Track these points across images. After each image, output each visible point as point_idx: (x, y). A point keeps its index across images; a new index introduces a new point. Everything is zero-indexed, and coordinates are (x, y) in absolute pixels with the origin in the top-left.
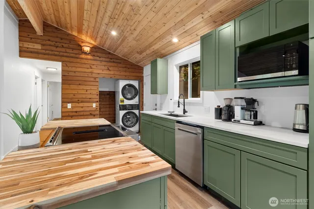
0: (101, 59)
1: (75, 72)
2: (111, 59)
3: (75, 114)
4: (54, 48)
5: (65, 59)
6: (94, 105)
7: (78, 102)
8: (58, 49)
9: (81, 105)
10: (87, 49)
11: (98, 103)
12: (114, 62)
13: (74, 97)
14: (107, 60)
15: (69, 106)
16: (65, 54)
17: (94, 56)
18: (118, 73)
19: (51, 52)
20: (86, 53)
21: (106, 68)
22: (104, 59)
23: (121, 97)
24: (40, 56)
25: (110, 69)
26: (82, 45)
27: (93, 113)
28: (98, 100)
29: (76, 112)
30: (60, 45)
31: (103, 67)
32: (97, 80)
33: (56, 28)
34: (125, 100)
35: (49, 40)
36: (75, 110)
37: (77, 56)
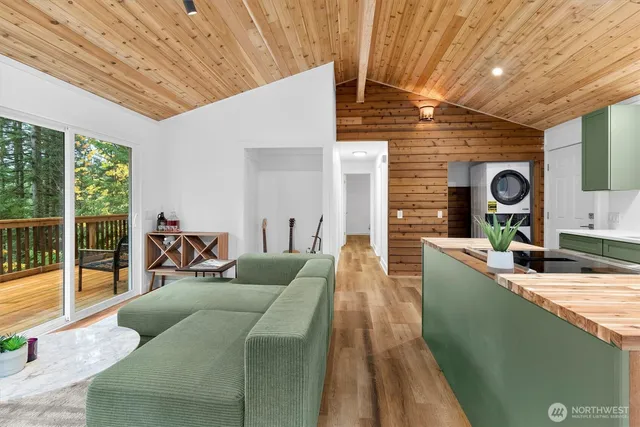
0: (452, 126)
1: (408, 156)
2: (471, 123)
3: (408, 228)
4: (378, 120)
5: (394, 135)
6: (440, 214)
7: (414, 208)
8: (385, 120)
9: (418, 213)
10: (428, 112)
11: (446, 211)
12: (476, 128)
13: (408, 199)
14: (465, 125)
15: (400, 214)
16: (394, 127)
17: (440, 122)
18: (485, 149)
19: (373, 127)
20: (425, 120)
21: (462, 142)
22: (458, 126)
23: (490, 198)
24: (362, 135)
25: (469, 142)
26: (420, 105)
27: (438, 228)
28: (446, 204)
29: (410, 225)
30: (386, 112)
31: (456, 142)
32: (444, 166)
33: (382, 85)
34: (499, 204)
35: (372, 108)
36: (408, 222)
37: (412, 126)
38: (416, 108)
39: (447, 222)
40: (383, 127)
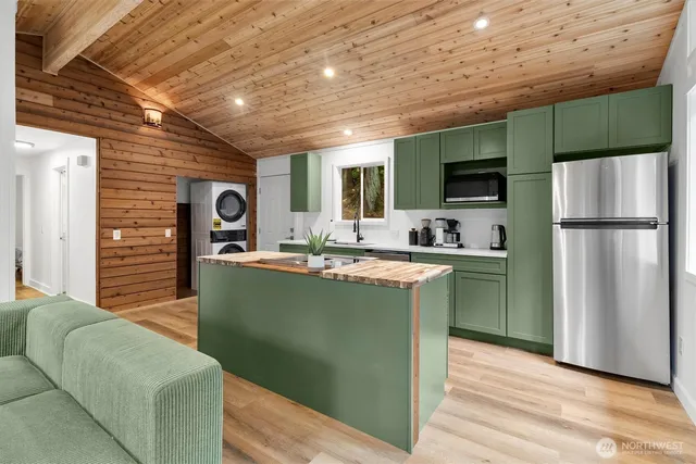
0: (181, 138)
1: (129, 163)
2: (200, 139)
3: (129, 252)
4: (84, 108)
5: (104, 132)
6: (168, 233)
7: (136, 226)
8: (94, 110)
9: (142, 231)
10: (156, 116)
11: (175, 229)
12: (204, 146)
13: (127, 215)
14: (194, 141)
15: (117, 235)
16: (108, 122)
17: (168, 130)
18: (209, 168)
19: (75, 115)
20: (150, 123)
21: (191, 156)
22: (186, 139)
23: (216, 216)
24: (52, 121)
25: (198, 159)
26: (145, 105)
27: (165, 249)
28: (175, 222)
29: (131, 248)
30: (97, 101)
31: (185, 155)
32: (173, 180)
33: (88, 62)
34: (222, 221)
35: (72, 88)
36: (128, 243)
37: (133, 128)
38: (138, 106)
39: (175, 241)
40: (88, 118)
